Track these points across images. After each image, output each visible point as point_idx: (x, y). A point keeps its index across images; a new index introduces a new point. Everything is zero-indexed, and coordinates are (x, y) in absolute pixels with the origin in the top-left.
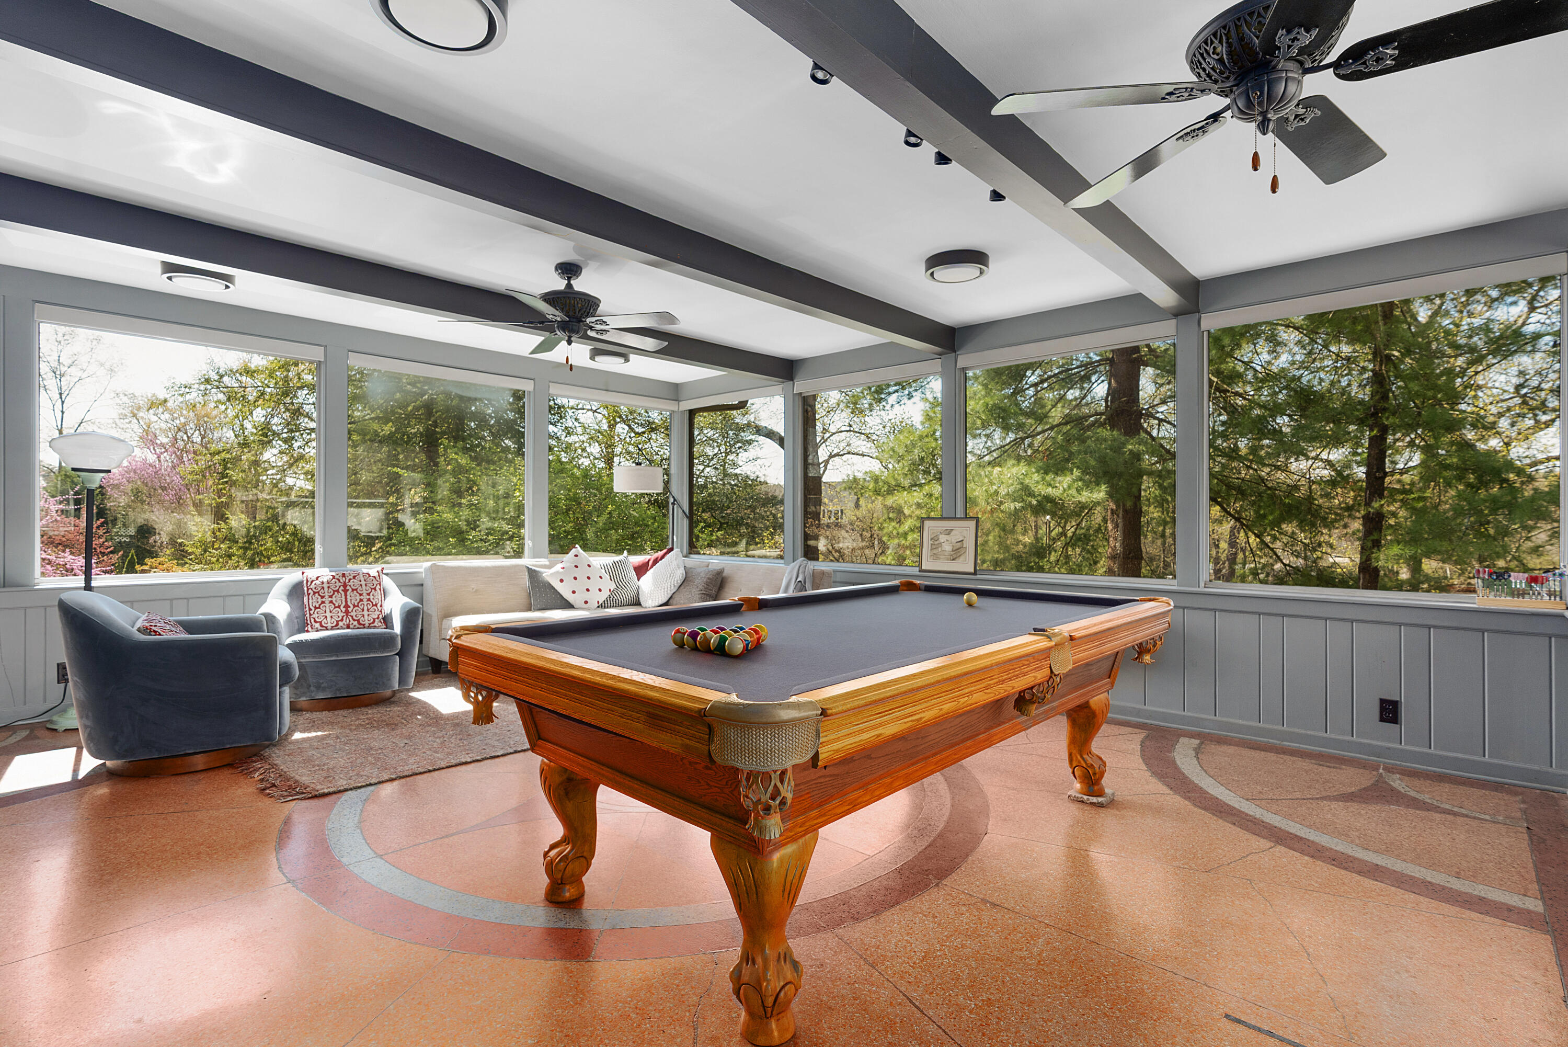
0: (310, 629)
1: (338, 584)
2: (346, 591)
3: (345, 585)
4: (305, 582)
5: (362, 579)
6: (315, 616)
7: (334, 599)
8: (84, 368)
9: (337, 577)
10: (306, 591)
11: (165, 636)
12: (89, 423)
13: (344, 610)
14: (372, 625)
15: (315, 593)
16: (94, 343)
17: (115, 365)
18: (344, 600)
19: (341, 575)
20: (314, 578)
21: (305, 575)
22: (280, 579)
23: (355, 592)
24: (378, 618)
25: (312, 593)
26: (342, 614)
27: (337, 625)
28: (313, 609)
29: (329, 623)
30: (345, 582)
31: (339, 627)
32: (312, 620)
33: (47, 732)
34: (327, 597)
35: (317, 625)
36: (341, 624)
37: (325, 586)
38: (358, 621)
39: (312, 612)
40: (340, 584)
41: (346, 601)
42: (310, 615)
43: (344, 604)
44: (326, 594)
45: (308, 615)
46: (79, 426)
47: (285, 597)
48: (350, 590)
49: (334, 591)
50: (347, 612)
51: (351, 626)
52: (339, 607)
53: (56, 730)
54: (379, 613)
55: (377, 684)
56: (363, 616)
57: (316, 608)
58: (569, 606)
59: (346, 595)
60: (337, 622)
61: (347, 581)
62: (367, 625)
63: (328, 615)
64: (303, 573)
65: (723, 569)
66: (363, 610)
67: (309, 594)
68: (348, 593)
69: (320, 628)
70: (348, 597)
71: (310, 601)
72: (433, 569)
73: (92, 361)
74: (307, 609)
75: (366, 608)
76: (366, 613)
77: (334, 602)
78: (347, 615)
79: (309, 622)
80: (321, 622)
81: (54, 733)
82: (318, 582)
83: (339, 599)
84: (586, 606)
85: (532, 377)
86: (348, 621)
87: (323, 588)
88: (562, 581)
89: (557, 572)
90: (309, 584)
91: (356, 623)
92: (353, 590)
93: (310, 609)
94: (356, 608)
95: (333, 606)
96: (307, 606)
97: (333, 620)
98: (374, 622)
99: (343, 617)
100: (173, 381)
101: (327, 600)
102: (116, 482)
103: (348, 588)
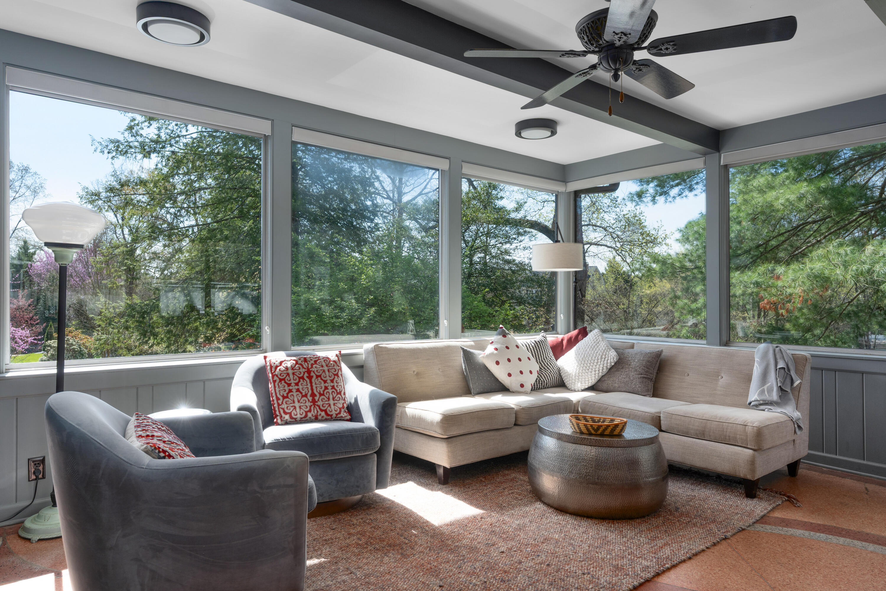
0: (279, 421)
1: (302, 370)
2: (310, 378)
3: (309, 372)
4: (269, 368)
5: (324, 364)
6: (284, 406)
7: (300, 387)
8: (17, 190)
9: (300, 362)
10: (271, 378)
11: (179, 459)
12: (20, 230)
13: (310, 399)
14: (339, 416)
15: (281, 380)
16: (23, 173)
17: (37, 188)
18: (310, 388)
19: (302, 359)
20: (277, 363)
21: (268, 359)
22: (241, 362)
23: (319, 378)
24: (343, 407)
25: (278, 380)
26: (310, 404)
27: (306, 416)
28: (281, 398)
29: (298, 414)
30: (308, 369)
31: (308, 418)
32: (282, 411)
33: (20, 541)
34: (293, 384)
35: (287, 417)
36: (310, 415)
37: (290, 371)
38: (325, 411)
39: (280, 402)
40: (304, 370)
41: (312, 389)
42: (279, 405)
43: (310, 392)
44: (292, 381)
45: (276, 405)
46: (14, 232)
47: (250, 385)
48: (315, 377)
49: (300, 378)
50: (314, 402)
51: (320, 418)
52: (306, 396)
53: (29, 540)
54: (343, 402)
55: (358, 487)
56: (330, 405)
57: (284, 397)
58: (503, 389)
59: (311, 383)
60: (306, 412)
61: (310, 366)
62: (334, 416)
63: (297, 405)
64: (265, 358)
65: (662, 351)
66: (329, 399)
67: (274, 382)
68: (313, 380)
69: (289, 420)
70: (314, 384)
71: (277, 389)
72: (377, 350)
73: (22, 185)
74: (274, 398)
75: (331, 397)
76: (331, 402)
77: (301, 390)
78: (314, 405)
79: (277, 413)
80: (290, 414)
81: (28, 544)
82: (281, 367)
83: (305, 386)
84: (522, 390)
85: (448, 156)
86: (316, 412)
87: (288, 374)
88: (497, 363)
89: (491, 354)
90: (273, 370)
91: (323, 414)
92: (317, 376)
93: (278, 399)
94: (323, 397)
95: (300, 395)
96: (274, 394)
97: (302, 411)
98: (340, 413)
99: (311, 407)
100: (86, 190)
101: (294, 388)
102: (39, 272)
103: (312, 374)
